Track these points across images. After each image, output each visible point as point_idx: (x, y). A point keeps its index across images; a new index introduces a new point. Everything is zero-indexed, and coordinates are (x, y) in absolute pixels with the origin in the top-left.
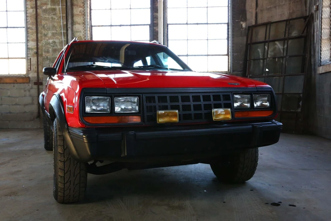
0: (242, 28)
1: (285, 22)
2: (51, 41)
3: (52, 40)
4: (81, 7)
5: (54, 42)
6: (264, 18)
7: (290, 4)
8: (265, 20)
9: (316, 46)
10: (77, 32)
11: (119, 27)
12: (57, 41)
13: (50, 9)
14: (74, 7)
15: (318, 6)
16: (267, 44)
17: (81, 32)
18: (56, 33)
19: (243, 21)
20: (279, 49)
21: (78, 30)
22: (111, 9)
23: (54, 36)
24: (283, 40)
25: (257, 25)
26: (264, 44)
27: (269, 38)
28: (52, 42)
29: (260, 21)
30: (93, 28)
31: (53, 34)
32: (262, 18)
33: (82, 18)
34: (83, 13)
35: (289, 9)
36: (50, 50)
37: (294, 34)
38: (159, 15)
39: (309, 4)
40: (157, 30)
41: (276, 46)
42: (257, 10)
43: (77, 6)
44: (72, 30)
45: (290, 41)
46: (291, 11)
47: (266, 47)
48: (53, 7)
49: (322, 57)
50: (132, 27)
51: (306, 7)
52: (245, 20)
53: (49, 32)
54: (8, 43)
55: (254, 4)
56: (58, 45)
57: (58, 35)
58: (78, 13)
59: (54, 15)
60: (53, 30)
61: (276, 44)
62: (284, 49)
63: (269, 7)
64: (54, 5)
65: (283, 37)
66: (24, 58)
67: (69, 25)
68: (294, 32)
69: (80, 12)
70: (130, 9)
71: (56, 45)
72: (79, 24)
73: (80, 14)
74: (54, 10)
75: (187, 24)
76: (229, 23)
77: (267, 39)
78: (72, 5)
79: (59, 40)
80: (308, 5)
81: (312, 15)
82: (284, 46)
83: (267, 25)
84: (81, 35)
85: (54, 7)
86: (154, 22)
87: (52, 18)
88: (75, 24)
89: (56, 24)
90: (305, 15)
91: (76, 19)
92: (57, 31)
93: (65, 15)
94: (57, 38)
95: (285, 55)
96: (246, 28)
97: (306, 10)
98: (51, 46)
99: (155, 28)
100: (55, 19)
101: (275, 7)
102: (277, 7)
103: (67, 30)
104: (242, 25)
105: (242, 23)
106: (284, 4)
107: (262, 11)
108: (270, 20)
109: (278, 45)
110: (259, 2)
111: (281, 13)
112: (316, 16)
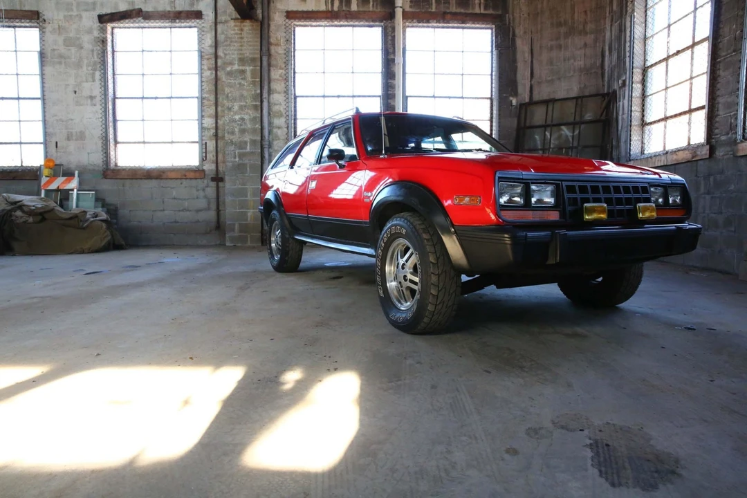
0: (512, 105)
1: (575, 100)
2: (237, 117)
3: (239, 116)
4: (282, 69)
5: (242, 119)
6: (543, 93)
7: (580, 76)
8: (545, 97)
9: (621, 135)
10: (275, 104)
11: (337, 98)
12: (246, 117)
13: (236, 71)
14: (272, 69)
15: (624, 82)
16: (549, 129)
17: (280, 104)
18: (245, 106)
19: (513, 96)
20: (567, 136)
21: (277, 102)
22: (324, 72)
23: (242, 110)
24: (573, 125)
25: (532, 103)
26: (543, 129)
27: (552, 121)
28: (240, 118)
29: (536, 98)
30: (298, 99)
31: (241, 108)
32: (539, 93)
33: (283, 85)
34: (285, 77)
35: (580, 83)
36: (236, 130)
37: (588, 116)
38: (396, 82)
39: (608, 77)
41: (563, 132)
42: (532, 82)
43: (276, 66)
44: (269, 102)
45: (583, 126)
46: (582, 86)
47: (548, 134)
48: (241, 68)
49: (632, 148)
50: (355, 99)
51: (603, 81)
52: (516, 94)
53: (235, 104)
54: (172, 120)
55: (528, 74)
56: (248, 122)
57: (248, 109)
58: (278, 77)
59: (242, 79)
60: (241, 101)
61: (562, 130)
62: (573, 137)
63: (550, 78)
64: (243, 65)
65: (571, 119)
66: (197, 142)
67: (265, 95)
68: (588, 115)
69: (280, 76)
70: (353, 73)
71: (245, 124)
72: (279, 93)
73: (281, 78)
74: (243, 72)
75: (434, 97)
76: (493, 97)
77: (549, 122)
78: (269, 65)
79: (250, 116)
80: (606, 79)
81: (615, 92)
82: (573, 133)
83: (546, 102)
84: (282, 110)
85: (243, 68)
86: (389, 92)
87: (240, 84)
88: (273, 94)
89: (245, 93)
90: (601, 92)
91: (274, 86)
92: (246, 103)
93: (258, 80)
94: (247, 113)
95: (575, 144)
96: (516, 107)
97: (603, 86)
98: (238, 124)
100: (244, 85)
101: (559, 79)
102: (562, 79)
103: (262, 102)
104: (511, 101)
105: (511, 98)
106: (572, 76)
107: (539, 83)
108: (552, 97)
109: (566, 131)
110: (535, 71)
111: (568, 88)
112: (621, 93)
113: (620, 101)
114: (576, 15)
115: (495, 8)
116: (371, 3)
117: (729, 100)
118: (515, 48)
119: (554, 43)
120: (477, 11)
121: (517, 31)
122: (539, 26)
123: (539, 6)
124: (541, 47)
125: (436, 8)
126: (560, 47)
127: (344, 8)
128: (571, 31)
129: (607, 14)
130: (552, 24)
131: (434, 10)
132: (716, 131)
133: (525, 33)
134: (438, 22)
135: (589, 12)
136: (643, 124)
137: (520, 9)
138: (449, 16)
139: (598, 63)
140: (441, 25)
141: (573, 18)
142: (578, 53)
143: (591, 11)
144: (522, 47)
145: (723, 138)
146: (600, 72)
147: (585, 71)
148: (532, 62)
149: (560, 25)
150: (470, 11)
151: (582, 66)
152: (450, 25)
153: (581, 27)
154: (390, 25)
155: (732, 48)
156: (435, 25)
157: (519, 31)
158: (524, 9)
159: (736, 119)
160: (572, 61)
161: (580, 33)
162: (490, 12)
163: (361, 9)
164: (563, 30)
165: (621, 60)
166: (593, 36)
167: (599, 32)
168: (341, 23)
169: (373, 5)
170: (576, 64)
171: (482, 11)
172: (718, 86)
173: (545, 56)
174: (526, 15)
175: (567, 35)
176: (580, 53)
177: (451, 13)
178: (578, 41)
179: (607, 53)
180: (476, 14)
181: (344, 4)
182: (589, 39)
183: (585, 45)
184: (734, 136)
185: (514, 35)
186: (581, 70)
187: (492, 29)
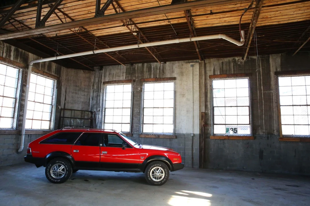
1: (81, 111)
7: (82, 104)
8: (70, 108)
9: (97, 125)
16: (72, 119)
20: (79, 122)
24: (81, 119)
25: (64, 109)
26: (70, 119)
27: (74, 117)
29: (66, 107)
32: (68, 106)
35: (82, 106)
38: (26, 95)
39: (92, 107)
40: (22, 103)
42: (65, 102)
45: (84, 120)
51: (89, 107)
55: (64, 99)
62: (81, 123)
63: (72, 102)
65: (80, 117)
70: (4, 86)
75: (34, 102)
76: (53, 105)
77: (72, 117)
80: (90, 107)
81: (95, 112)
82: (81, 121)
83: (71, 110)
86: (22, 98)
90: (89, 110)
95: (82, 125)
96: (60, 109)
99: (22, 102)
101: (75, 103)
104: (59, 107)
105: (59, 106)
106: (80, 103)
107: (68, 103)
108: (72, 108)
109: (78, 121)
110: (67, 98)
111: (78, 106)
112: (98, 113)
113: (97, 115)
114: (82, 85)
115: (57, 75)
116: (19, 59)
117: (137, 125)
118: (61, 89)
119: (74, 91)
120: (53, 74)
121: (62, 84)
122: (69, 84)
123: (70, 78)
124: (69, 91)
125: (41, 69)
126: (76, 93)
127: (8, 58)
128: (80, 90)
129: (92, 88)
130: (74, 85)
131: (40, 69)
132: (133, 131)
133: (64, 85)
134: (41, 74)
135: (86, 86)
136: (104, 123)
137: (64, 77)
138: (45, 73)
139: (88, 102)
140: (42, 75)
141: (81, 86)
142: (82, 97)
143: (87, 85)
144: (63, 89)
145: (135, 133)
146: (88, 104)
147: (84, 103)
148: (66, 95)
149: (76, 86)
150: (51, 73)
151: (83, 101)
152: (45, 76)
153: (83, 89)
154: (25, 70)
155: (137, 114)
156: (40, 75)
157: (63, 84)
158: (65, 77)
159: (139, 129)
160: (80, 99)
161: (83, 91)
162: (56, 75)
163: (15, 60)
164: (77, 88)
165: (98, 103)
166: (87, 93)
167: (89, 92)
168: (6, 64)
169: (20, 60)
170: (81, 100)
171: (54, 74)
172: (134, 121)
173: (71, 94)
174: (65, 79)
175: (79, 90)
176: (83, 97)
177: (45, 72)
178: (83, 93)
179: (91, 99)
180: (52, 75)
181: (8, 56)
182: (86, 94)
183: (84, 95)
184: (138, 133)
185: (61, 85)
186: (82, 102)
187: (54, 81)
